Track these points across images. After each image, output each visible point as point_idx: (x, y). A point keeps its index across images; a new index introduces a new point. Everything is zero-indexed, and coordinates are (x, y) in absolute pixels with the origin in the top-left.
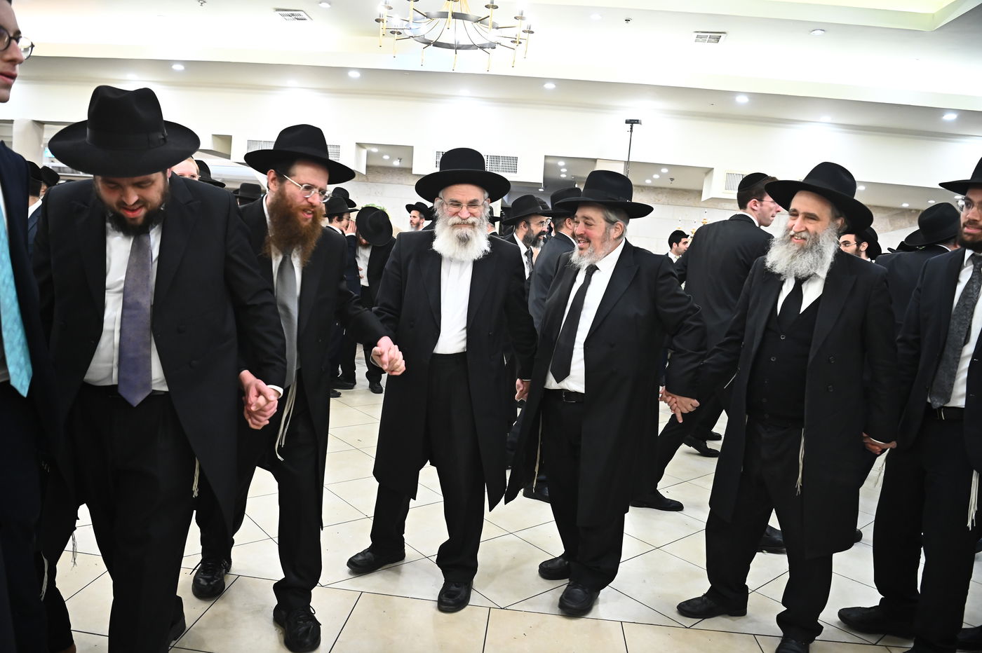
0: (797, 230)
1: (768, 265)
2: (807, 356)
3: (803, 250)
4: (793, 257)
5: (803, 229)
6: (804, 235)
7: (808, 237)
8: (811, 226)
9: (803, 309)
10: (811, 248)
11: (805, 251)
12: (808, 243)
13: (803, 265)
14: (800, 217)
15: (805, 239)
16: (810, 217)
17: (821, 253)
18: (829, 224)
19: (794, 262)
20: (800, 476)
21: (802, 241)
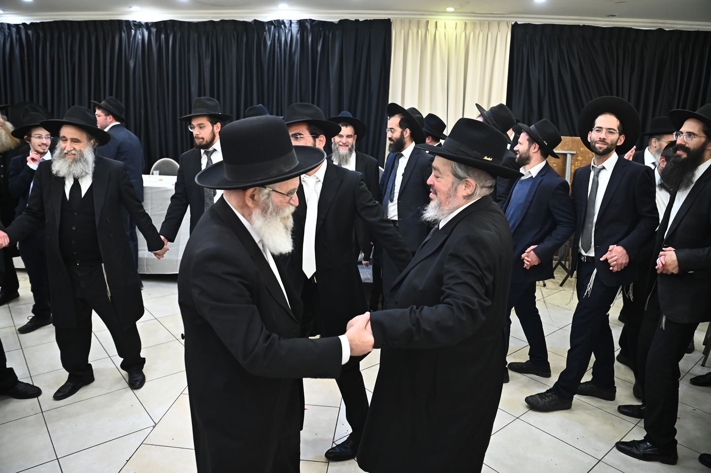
0: (69, 150)
1: (54, 172)
2: (94, 221)
3: (75, 161)
4: (69, 166)
5: (73, 149)
6: (73, 152)
7: (76, 153)
8: (77, 146)
9: (83, 194)
10: (80, 159)
11: (76, 162)
12: (78, 156)
13: (77, 169)
14: (69, 141)
15: (74, 155)
16: (75, 141)
17: (86, 161)
18: (87, 144)
19: (72, 169)
20: (108, 288)
21: (73, 156)
